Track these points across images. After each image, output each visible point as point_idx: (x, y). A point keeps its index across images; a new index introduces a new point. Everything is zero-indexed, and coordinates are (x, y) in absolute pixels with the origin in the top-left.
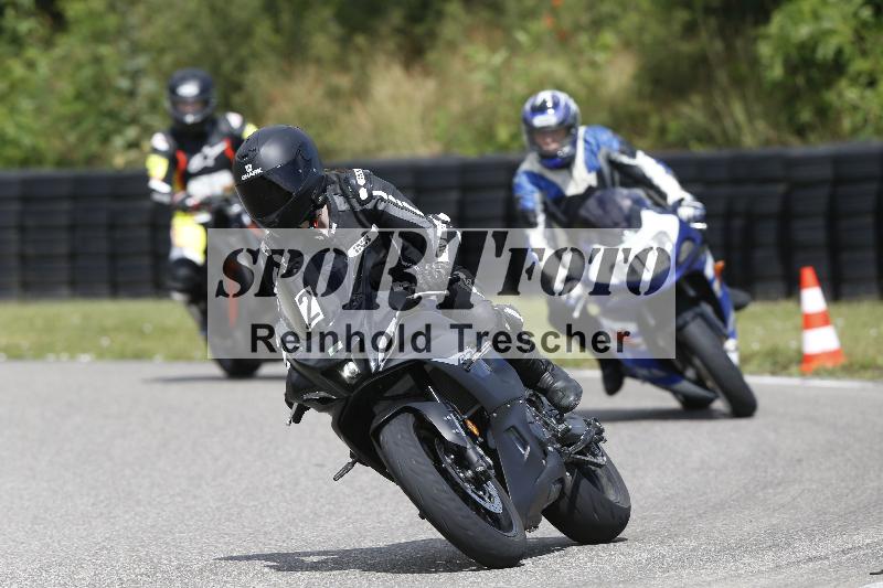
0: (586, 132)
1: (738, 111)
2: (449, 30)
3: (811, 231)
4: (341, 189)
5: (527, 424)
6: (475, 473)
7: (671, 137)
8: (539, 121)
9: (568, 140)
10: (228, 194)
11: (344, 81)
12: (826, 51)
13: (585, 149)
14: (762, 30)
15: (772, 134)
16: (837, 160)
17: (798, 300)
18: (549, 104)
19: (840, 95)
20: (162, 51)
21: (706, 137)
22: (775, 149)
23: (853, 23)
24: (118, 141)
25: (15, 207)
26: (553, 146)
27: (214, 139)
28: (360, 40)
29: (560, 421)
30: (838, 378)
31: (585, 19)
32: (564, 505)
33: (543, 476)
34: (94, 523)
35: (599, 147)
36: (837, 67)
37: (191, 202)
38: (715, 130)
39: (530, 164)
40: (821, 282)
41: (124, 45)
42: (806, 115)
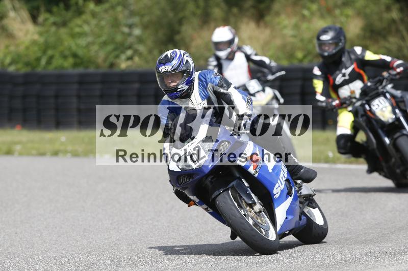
20: (144, 15)
24: (123, 57)
25: (75, 86)
28: (235, 10)
31: (340, 1)
34: (111, 232)
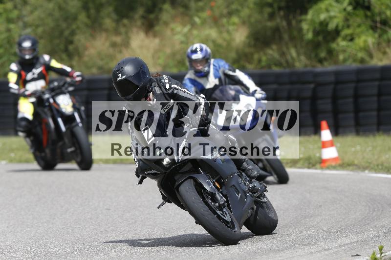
0: (214, 61)
1: (293, 52)
2: (165, 16)
3: (326, 105)
4: (158, 84)
5: (239, 184)
6: (219, 204)
7: (263, 64)
8: (194, 57)
9: (207, 65)
10: (44, 90)
11: (118, 39)
12: (332, 26)
13: (214, 69)
14: (303, 17)
15: (308, 62)
16: (337, 73)
17: (320, 135)
18: (198, 50)
19: (338, 45)
20: (37, 26)
21: (279, 64)
22: (309, 69)
23: (344, 14)
26: (200, 68)
27: (37, 66)
28: (125, 21)
29: (250, 183)
30: (337, 170)
31: (225, 11)
32: (252, 219)
33: (245, 206)
34: (8, 235)
35: (220, 68)
36: (337, 32)
37: (27, 93)
38: (283, 61)
39: (190, 75)
40: (330, 127)
41: (20, 24)
42: (323, 55)
